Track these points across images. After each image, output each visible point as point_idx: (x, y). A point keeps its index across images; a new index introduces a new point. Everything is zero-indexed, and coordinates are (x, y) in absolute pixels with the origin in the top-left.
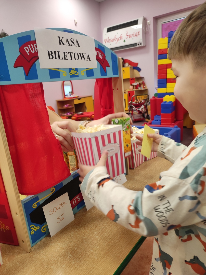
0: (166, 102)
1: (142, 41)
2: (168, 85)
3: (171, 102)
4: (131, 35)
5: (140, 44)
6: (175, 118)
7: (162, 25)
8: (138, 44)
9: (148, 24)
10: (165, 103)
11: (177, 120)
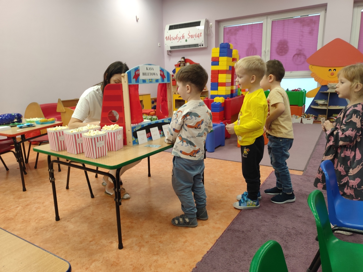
0: (216, 102)
1: (203, 43)
2: (220, 88)
3: (220, 103)
4: (193, 35)
5: (201, 45)
6: (224, 117)
7: (224, 28)
8: (200, 45)
9: (210, 26)
10: (214, 103)
11: (225, 119)
